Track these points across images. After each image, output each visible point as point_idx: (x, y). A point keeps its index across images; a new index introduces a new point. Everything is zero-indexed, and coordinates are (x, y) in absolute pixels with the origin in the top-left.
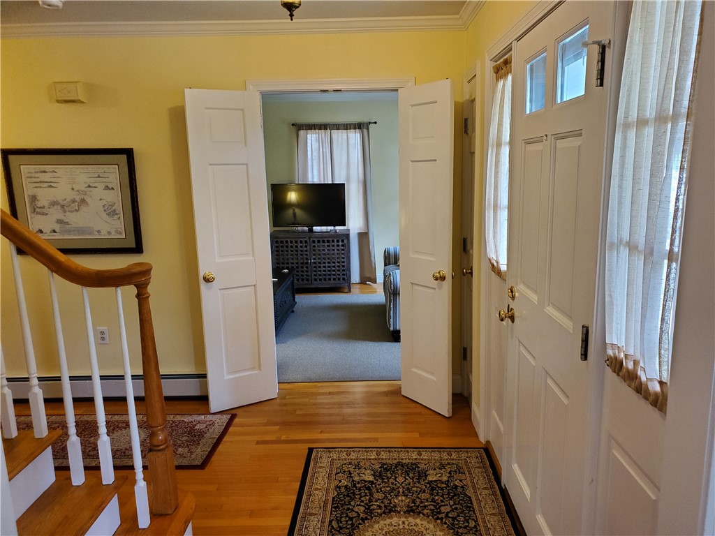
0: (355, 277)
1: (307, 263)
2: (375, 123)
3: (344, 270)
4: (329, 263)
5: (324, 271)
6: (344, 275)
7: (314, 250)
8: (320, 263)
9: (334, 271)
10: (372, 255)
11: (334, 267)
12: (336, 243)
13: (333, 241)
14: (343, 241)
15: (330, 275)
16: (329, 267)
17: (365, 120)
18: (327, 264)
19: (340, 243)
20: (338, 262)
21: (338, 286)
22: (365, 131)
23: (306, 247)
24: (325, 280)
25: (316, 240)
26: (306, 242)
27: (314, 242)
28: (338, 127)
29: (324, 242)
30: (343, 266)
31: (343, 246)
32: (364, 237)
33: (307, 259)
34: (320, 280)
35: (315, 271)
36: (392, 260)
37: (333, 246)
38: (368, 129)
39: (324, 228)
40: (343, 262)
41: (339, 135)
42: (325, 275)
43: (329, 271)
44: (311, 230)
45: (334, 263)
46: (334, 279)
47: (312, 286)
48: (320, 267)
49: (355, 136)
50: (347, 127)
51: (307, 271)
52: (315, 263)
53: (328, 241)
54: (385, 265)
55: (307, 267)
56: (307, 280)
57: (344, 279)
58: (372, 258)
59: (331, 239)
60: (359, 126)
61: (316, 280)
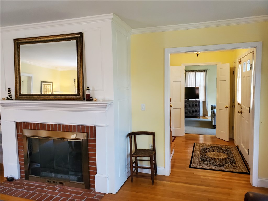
0: (201, 114)
1: (187, 109)
2: (209, 70)
3: (198, 112)
4: (194, 109)
5: (192, 111)
6: (198, 113)
7: (189, 105)
8: (191, 109)
9: (195, 112)
10: (207, 108)
11: (195, 110)
12: (196, 104)
13: (195, 103)
14: (198, 103)
15: (194, 113)
16: (194, 110)
17: (206, 69)
18: (193, 110)
19: (197, 104)
20: (197, 109)
21: (196, 116)
22: (206, 72)
23: (187, 104)
24: (192, 114)
25: (190, 102)
26: (187, 103)
27: (189, 103)
28: (197, 71)
29: (192, 103)
30: (198, 110)
31: (198, 104)
32: (204, 102)
33: (187, 108)
34: (191, 114)
35: (189, 111)
36: (214, 108)
37: (195, 104)
38: (207, 71)
39: (192, 99)
40: (198, 109)
41: (198, 74)
42: (192, 113)
43: (194, 111)
44: (188, 100)
45: (195, 109)
46: (195, 114)
47: (188, 116)
48: (191, 110)
49: (203, 74)
50: (200, 71)
51: (187, 111)
52: (189, 109)
53: (194, 103)
54: (211, 109)
55: (187, 110)
56: (187, 114)
57: (198, 114)
58: (207, 109)
59: (194, 102)
60: (204, 71)
61: (189, 114)
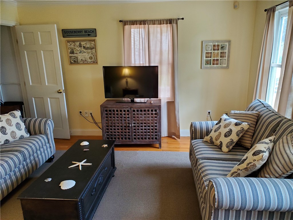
0: (164, 132)
1: (129, 126)
2: (183, 19)
3: (156, 132)
4: (145, 126)
5: (142, 132)
6: (156, 135)
7: (134, 117)
8: (138, 126)
9: (149, 132)
11: (149, 129)
12: (150, 112)
13: (148, 111)
14: (156, 111)
15: (146, 135)
16: (145, 129)
17: (175, 17)
18: (144, 128)
19: (154, 112)
20: (152, 126)
21: (152, 143)
22: (175, 25)
23: (128, 114)
24: (142, 138)
25: (136, 110)
26: (128, 111)
27: (134, 111)
28: (153, 22)
29: (141, 111)
30: (156, 129)
31: (155, 114)
32: (171, 104)
33: (129, 123)
34: (139, 138)
35: (135, 132)
36: (198, 135)
37: (149, 114)
38: (177, 23)
39: (142, 100)
40: (156, 126)
41: (155, 29)
42: (142, 135)
43: (145, 132)
44: (133, 101)
45: (149, 126)
46: (149, 138)
47: (133, 143)
48: (138, 129)
49: (166, 29)
50: (160, 22)
51: (129, 132)
52: (134, 126)
53: (145, 111)
55: (129, 129)
56: (129, 139)
57: (156, 138)
58: (177, 121)
59: (147, 109)
60: (170, 21)
61: (135, 139)
